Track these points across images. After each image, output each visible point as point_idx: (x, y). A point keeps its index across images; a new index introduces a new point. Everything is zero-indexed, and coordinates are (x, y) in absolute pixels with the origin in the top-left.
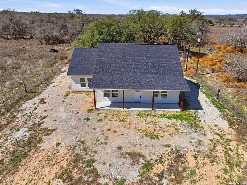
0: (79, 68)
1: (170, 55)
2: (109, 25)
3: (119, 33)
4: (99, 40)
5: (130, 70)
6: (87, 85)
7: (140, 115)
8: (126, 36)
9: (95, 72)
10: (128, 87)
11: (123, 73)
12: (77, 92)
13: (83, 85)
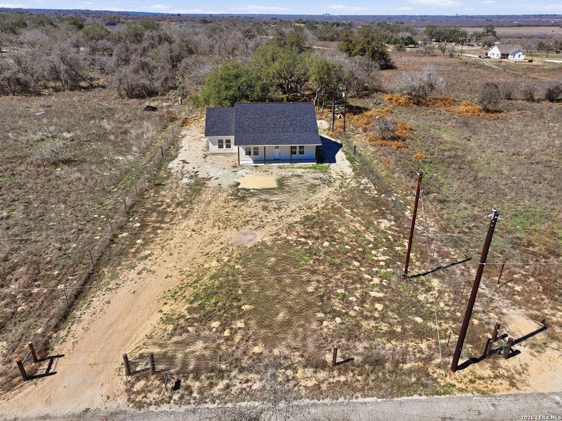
0: (215, 129)
1: (307, 113)
2: (237, 77)
3: (250, 87)
4: (228, 97)
5: (269, 129)
6: (224, 146)
7: (280, 167)
8: (259, 90)
9: (236, 132)
10: (268, 143)
11: (262, 132)
12: (213, 154)
13: (221, 146)
